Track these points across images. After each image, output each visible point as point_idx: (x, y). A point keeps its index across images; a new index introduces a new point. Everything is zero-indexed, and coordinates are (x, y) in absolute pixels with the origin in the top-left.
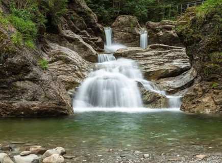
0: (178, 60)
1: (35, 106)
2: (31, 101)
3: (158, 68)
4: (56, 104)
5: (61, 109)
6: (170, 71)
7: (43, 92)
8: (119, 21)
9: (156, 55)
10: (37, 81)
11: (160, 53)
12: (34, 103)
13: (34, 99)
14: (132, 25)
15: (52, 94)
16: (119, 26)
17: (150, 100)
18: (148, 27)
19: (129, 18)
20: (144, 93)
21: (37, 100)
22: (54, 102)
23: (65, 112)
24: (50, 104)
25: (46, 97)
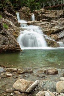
0: (57, 26)
1: (5, 47)
2: (3, 44)
3: (50, 29)
4: (15, 46)
5: (17, 48)
6: (55, 31)
7: (8, 40)
8: (22, 9)
9: (46, 24)
10: (5, 35)
11: (48, 23)
12: (4, 46)
13: (4, 44)
14: (28, 11)
15: (13, 41)
16: (22, 12)
17: (50, 44)
18: (35, 12)
19: (27, 8)
20: (47, 41)
21: (6, 44)
22: (14, 45)
23: (19, 50)
24: (12, 46)
25: (10, 42)
